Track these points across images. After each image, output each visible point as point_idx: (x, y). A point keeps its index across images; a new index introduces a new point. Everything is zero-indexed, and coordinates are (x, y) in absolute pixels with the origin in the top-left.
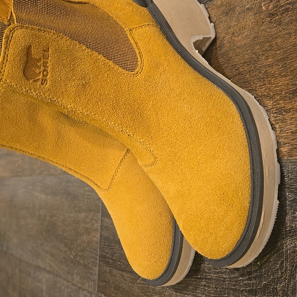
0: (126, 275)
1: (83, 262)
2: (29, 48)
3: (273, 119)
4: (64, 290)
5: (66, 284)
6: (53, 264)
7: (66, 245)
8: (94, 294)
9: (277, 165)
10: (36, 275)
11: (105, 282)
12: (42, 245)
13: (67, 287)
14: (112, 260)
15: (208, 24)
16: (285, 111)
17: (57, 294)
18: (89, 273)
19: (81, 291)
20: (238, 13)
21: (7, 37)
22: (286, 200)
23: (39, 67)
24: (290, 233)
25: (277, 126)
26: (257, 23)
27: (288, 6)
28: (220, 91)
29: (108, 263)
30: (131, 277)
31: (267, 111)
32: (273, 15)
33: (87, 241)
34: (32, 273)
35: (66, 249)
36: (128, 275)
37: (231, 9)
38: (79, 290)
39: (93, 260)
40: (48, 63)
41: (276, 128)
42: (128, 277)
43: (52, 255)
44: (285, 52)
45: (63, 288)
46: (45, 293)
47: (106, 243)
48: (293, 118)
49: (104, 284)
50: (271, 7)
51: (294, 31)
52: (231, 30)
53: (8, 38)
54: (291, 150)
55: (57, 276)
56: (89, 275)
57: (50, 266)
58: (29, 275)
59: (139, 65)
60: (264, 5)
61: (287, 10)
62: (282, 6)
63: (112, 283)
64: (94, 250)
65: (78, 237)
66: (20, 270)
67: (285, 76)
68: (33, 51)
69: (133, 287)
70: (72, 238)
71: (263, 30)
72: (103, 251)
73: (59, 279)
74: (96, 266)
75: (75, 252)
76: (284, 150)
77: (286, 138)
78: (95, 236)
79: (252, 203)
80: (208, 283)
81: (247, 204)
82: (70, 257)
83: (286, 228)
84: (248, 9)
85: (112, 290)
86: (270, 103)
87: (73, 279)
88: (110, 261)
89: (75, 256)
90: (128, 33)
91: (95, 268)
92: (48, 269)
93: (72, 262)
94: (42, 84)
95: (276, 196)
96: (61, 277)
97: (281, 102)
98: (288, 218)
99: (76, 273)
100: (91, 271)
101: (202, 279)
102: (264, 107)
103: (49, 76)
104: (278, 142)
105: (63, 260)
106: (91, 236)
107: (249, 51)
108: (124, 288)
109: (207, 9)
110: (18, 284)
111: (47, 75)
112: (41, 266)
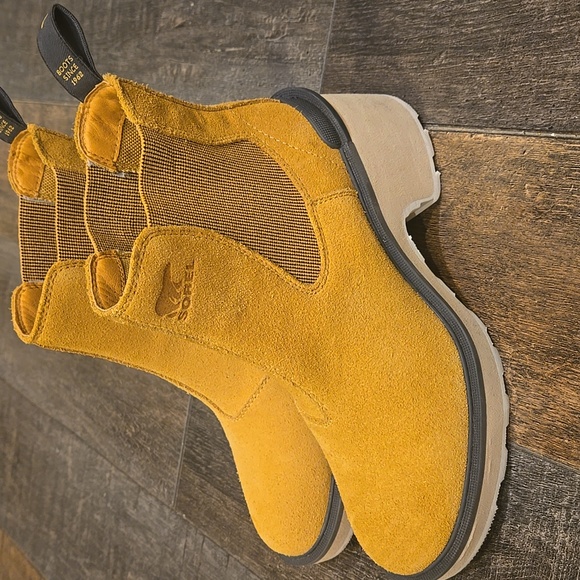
0: (229, 502)
1: (151, 451)
2: (166, 268)
3: (509, 376)
4: (110, 480)
5: (113, 472)
6: (89, 430)
7: (118, 409)
8: (169, 507)
9: (504, 452)
10: (53, 434)
11: (190, 497)
12: (68, 388)
13: (116, 478)
14: (207, 468)
15: (430, 171)
16: (531, 374)
17: (95, 481)
18: (161, 472)
19: (142, 493)
20: (484, 175)
21: (137, 256)
22: (507, 501)
23: (178, 296)
24: (504, 548)
25: (514, 390)
26: (512, 212)
27: (565, 212)
28: (439, 323)
29: (198, 470)
30: (239, 508)
31: (503, 360)
32: (540, 213)
33: (160, 420)
34: (46, 429)
35: (119, 415)
36: (234, 503)
37: (473, 162)
38: (139, 492)
39: (171, 454)
40: (190, 285)
41: (512, 392)
42: (234, 507)
43: (89, 414)
44: (546, 284)
45: (108, 475)
46: (69, 470)
47: (197, 437)
48: (540, 390)
49: (189, 499)
50: (539, 198)
51: (567, 258)
52: (468, 198)
53: (139, 256)
54: (529, 435)
55: (98, 453)
56: (160, 475)
57: (84, 431)
58: (39, 428)
59: (322, 272)
60: (529, 188)
61: (564, 217)
62: (557, 208)
63: (203, 503)
64: (174, 440)
65: (143, 406)
66: (18, 412)
67: (540, 320)
68: (173, 271)
69: (241, 525)
70: (132, 402)
71: (520, 228)
72: (191, 448)
73: (100, 458)
74: (175, 467)
75: (135, 427)
76: (519, 429)
77: (524, 415)
78: (178, 419)
79: (462, 513)
80: (368, 566)
81: (454, 515)
82: (125, 432)
83: (500, 539)
84: (502, 180)
85: (202, 514)
86: (510, 350)
87: (129, 470)
88: (203, 468)
89: (136, 434)
90: (309, 209)
91: (173, 469)
92: (79, 433)
93: (129, 441)
94: (179, 318)
95: (495, 500)
96: (105, 457)
97: (527, 357)
98: (505, 526)
99: (136, 463)
100: (166, 471)
101: (359, 557)
102: (500, 351)
103: (191, 306)
104: (511, 414)
105: (112, 432)
106: (169, 415)
107: (491, 251)
108: (224, 520)
109: (431, 138)
110: (14, 434)
111: (188, 306)
112: (64, 423)
